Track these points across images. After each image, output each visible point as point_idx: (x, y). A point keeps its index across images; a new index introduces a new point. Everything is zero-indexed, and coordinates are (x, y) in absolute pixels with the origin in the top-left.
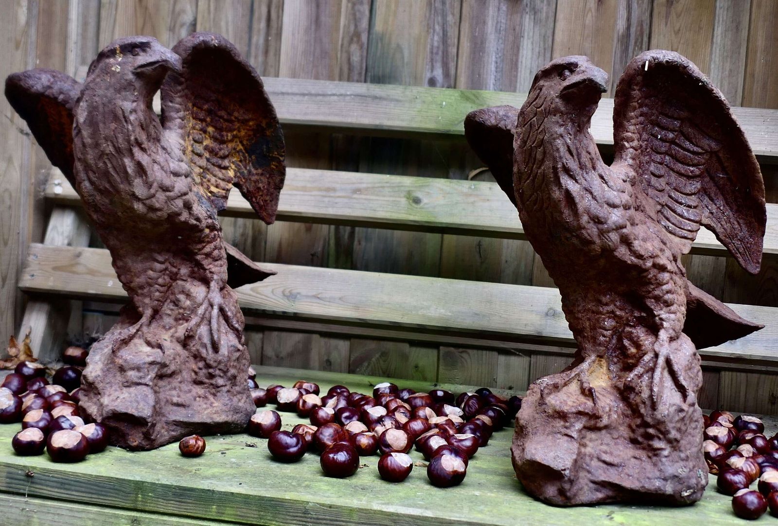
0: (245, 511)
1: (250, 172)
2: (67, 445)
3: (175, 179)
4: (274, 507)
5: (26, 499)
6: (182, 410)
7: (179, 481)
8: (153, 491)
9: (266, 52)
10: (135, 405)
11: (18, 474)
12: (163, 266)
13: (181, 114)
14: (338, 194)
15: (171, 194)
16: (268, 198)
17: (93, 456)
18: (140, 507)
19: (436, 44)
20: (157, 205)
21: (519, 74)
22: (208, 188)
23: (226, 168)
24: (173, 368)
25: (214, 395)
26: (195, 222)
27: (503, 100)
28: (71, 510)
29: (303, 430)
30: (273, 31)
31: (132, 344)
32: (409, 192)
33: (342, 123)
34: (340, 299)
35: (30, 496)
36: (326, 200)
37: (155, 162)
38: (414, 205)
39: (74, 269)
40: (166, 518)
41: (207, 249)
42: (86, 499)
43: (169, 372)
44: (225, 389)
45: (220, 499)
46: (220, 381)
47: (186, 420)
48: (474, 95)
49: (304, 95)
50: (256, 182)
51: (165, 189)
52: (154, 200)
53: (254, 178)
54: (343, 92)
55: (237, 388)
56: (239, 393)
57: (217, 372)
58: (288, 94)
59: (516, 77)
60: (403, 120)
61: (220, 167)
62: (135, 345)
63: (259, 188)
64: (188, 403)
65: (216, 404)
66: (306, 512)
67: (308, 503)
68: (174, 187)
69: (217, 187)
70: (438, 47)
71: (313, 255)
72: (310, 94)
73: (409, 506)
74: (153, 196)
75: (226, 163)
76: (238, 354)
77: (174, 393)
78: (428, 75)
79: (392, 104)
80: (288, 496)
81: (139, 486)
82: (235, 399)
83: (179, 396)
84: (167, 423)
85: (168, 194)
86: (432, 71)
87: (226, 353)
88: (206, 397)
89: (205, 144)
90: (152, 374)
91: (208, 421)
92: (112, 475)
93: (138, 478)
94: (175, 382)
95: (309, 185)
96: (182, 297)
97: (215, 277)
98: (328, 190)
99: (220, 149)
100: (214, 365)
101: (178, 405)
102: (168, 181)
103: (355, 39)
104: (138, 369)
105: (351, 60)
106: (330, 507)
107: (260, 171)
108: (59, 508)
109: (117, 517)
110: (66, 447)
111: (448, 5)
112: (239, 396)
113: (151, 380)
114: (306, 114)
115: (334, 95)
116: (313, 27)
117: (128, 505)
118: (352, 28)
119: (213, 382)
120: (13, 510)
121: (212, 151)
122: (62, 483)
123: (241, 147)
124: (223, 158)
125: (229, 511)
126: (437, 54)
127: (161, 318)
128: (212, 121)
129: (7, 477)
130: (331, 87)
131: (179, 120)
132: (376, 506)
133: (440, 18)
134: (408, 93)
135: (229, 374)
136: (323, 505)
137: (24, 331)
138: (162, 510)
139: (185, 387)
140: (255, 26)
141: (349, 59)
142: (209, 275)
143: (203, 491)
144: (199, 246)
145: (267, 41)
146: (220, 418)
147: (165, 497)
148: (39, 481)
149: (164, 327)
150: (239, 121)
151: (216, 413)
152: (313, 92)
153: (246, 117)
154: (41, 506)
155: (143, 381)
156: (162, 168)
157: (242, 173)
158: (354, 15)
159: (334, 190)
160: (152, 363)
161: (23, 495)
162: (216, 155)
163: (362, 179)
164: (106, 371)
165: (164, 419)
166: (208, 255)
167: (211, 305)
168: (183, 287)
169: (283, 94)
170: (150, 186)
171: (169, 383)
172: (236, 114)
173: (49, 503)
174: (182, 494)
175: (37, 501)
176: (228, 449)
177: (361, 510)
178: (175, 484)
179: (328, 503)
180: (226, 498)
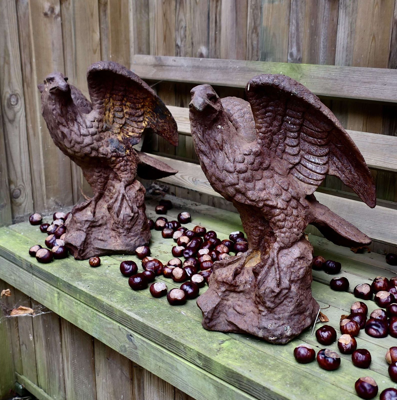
0: (86, 299)
1: (157, 122)
3: (84, 138)
4: (94, 300)
5: (31, 275)
6: (102, 242)
8: (62, 283)
9: (216, 41)
10: (76, 239)
11: (28, 265)
12: (99, 174)
13: (99, 102)
15: (82, 145)
16: (171, 134)
17: (57, 261)
18: (59, 288)
19: (293, 32)
20: (77, 150)
22: (127, 133)
23: (141, 122)
24: (100, 222)
25: (119, 236)
26: (102, 156)
27: (312, 70)
28: (43, 283)
30: (218, 29)
31: (84, 210)
37: (72, 130)
40: (66, 295)
41: (117, 166)
43: (98, 224)
44: (123, 234)
45: (79, 292)
46: (121, 231)
47: (102, 248)
48: (297, 67)
50: (163, 126)
51: (79, 143)
52: (74, 148)
53: (160, 125)
54: (235, 66)
55: (132, 234)
56: (133, 236)
57: (119, 226)
61: (135, 121)
62: (86, 211)
63: (165, 129)
64: (105, 239)
65: (118, 241)
66: (103, 306)
67: (103, 302)
68: (83, 142)
69: (133, 132)
70: (294, 34)
72: (220, 68)
74: (73, 146)
75: (141, 119)
76: (130, 218)
77: (101, 234)
78: (290, 51)
80: (99, 297)
81: (58, 279)
82: (129, 239)
83: (102, 236)
84: (93, 248)
85: (80, 145)
86: (291, 48)
87: (122, 218)
88: (115, 237)
89: (125, 111)
90: (87, 226)
91: (113, 249)
93: (58, 276)
94: (102, 229)
96: (112, 188)
97: (123, 179)
99: (136, 113)
100: (118, 223)
101: (101, 240)
102: (79, 140)
103: (254, 31)
104: (80, 223)
105: (253, 43)
106: (110, 306)
107: (163, 121)
108: (40, 282)
109: (54, 290)
111: (299, 7)
112: (132, 238)
113: (85, 229)
115: (231, 68)
116: (235, 25)
117: (56, 286)
118: (253, 24)
119: (118, 230)
120: (29, 279)
121: (130, 115)
122: (40, 272)
123: (149, 110)
124: (139, 116)
125: (82, 298)
126: (294, 38)
127: (105, 197)
128: (127, 99)
129: (26, 265)
130: (231, 63)
131: (97, 105)
132: (124, 311)
133: (295, 15)
134: (265, 66)
135: (125, 227)
136: (108, 304)
139: (107, 231)
140: (210, 26)
141: (252, 43)
142: (121, 179)
143: (74, 287)
144: (113, 165)
145: (216, 34)
146: (119, 248)
147: (65, 286)
148: (33, 269)
149: (106, 201)
150: (141, 99)
151: (118, 245)
152: (222, 67)
153: (144, 96)
154: (35, 279)
155: (82, 229)
156: (76, 133)
157: (153, 123)
158: (254, 16)
160: (87, 221)
161: (31, 273)
162: (134, 116)
164: (71, 222)
165: (92, 246)
166: (118, 169)
167: (119, 193)
168: (112, 183)
170: (70, 142)
171: (99, 229)
172: (138, 95)
173: (37, 279)
174: (69, 286)
175: (34, 277)
176: (115, 264)
177: (119, 311)
178: (67, 281)
179: (110, 304)
180: (81, 292)
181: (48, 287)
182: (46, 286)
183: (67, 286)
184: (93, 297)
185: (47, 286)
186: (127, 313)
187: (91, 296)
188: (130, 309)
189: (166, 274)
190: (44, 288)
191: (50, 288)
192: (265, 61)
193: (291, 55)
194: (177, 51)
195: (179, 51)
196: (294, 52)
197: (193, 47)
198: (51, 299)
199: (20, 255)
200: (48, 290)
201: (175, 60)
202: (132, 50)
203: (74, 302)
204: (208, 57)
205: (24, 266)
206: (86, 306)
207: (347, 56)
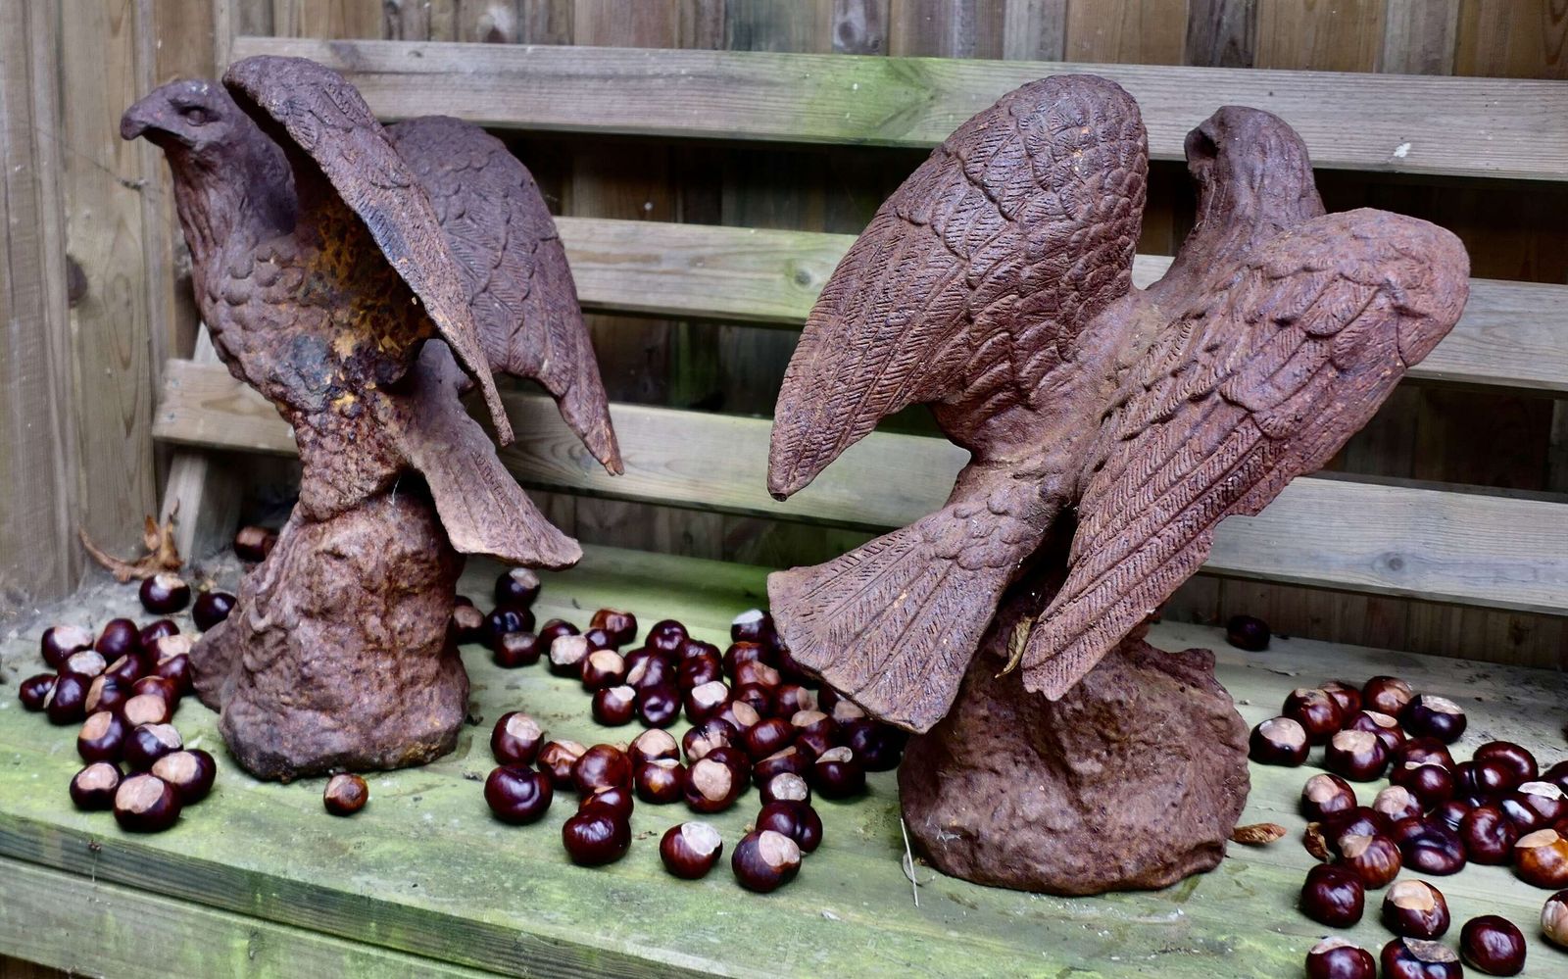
0: (421, 935)
2: (135, 807)
4: (468, 932)
5: (92, 884)
7: (316, 875)
8: (278, 890)
11: (77, 844)
14: (664, 267)
18: (260, 912)
21: (1008, 11)
27: (965, 77)
28: (160, 907)
29: (555, 756)
32: (789, 263)
33: (675, 130)
34: (667, 465)
35: (97, 879)
36: (644, 278)
38: (797, 287)
39: (236, 405)
40: (301, 934)
42: (180, 893)
45: (381, 913)
48: (912, 68)
49: (605, 78)
54: (673, 69)
58: (578, 77)
59: (1002, 17)
60: (778, 122)
66: (517, 947)
67: (519, 932)
71: (650, 351)
72: (615, 77)
73: (690, 950)
78: (840, 19)
79: (761, 91)
80: (489, 917)
81: (256, 880)
86: (845, 12)
92: (215, 858)
93: (254, 867)
95: (615, 251)
98: (648, 259)
106: (556, 943)
108: (143, 903)
109: (228, 925)
110: (135, 811)
114: (609, 114)
115: (657, 76)
117: (242, 909)
120: (78, 899)
122: (143, 865)
125: (396, 933)
129: (63, 849)
130: (655, 61)
132: (631, 948)
134: (790, 67)
136: (544, 938)
137: (168, 508)
138: (294, 922)
143: (354, 897)
147: (294, 900)
148: (109, 859)
152: (622, 71)
154: (116, 896)
159: (657, 259)
161: (89, 877)
163: (705, 238)
169: (569, 77)
173: (127, 893)
174: (322, 899)
175: (110, 889)
176: (429, 787)
177: (605, 953)
178: (310, 881)
179: (552, 935)
180: (390, 913)
181: (191, 920)
182: (178, 917)
183: (310, 898)
184: (462, 922)
185: (186, 914)
186: (645, 956)
187: (445, 920)
188: (646, 938)
189: (661, 790)
190: (166, 925)
191: (207, 919)
192: (749, 49)
193: (846, 31)
194: (389, 21)
195: (395, 21)
196: (854, 21)
197: (457, 11)
198: (208, 962)
199: (21, 814)
200: (189, 931)
201: (420, 51)
202: (224, 21)
203: (347, 960)
204: (519, 39)
205: (52, 855)
206: (413, 961)
207: (1044, 31)
